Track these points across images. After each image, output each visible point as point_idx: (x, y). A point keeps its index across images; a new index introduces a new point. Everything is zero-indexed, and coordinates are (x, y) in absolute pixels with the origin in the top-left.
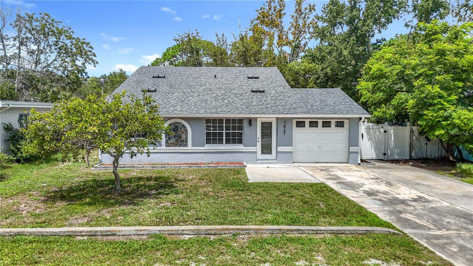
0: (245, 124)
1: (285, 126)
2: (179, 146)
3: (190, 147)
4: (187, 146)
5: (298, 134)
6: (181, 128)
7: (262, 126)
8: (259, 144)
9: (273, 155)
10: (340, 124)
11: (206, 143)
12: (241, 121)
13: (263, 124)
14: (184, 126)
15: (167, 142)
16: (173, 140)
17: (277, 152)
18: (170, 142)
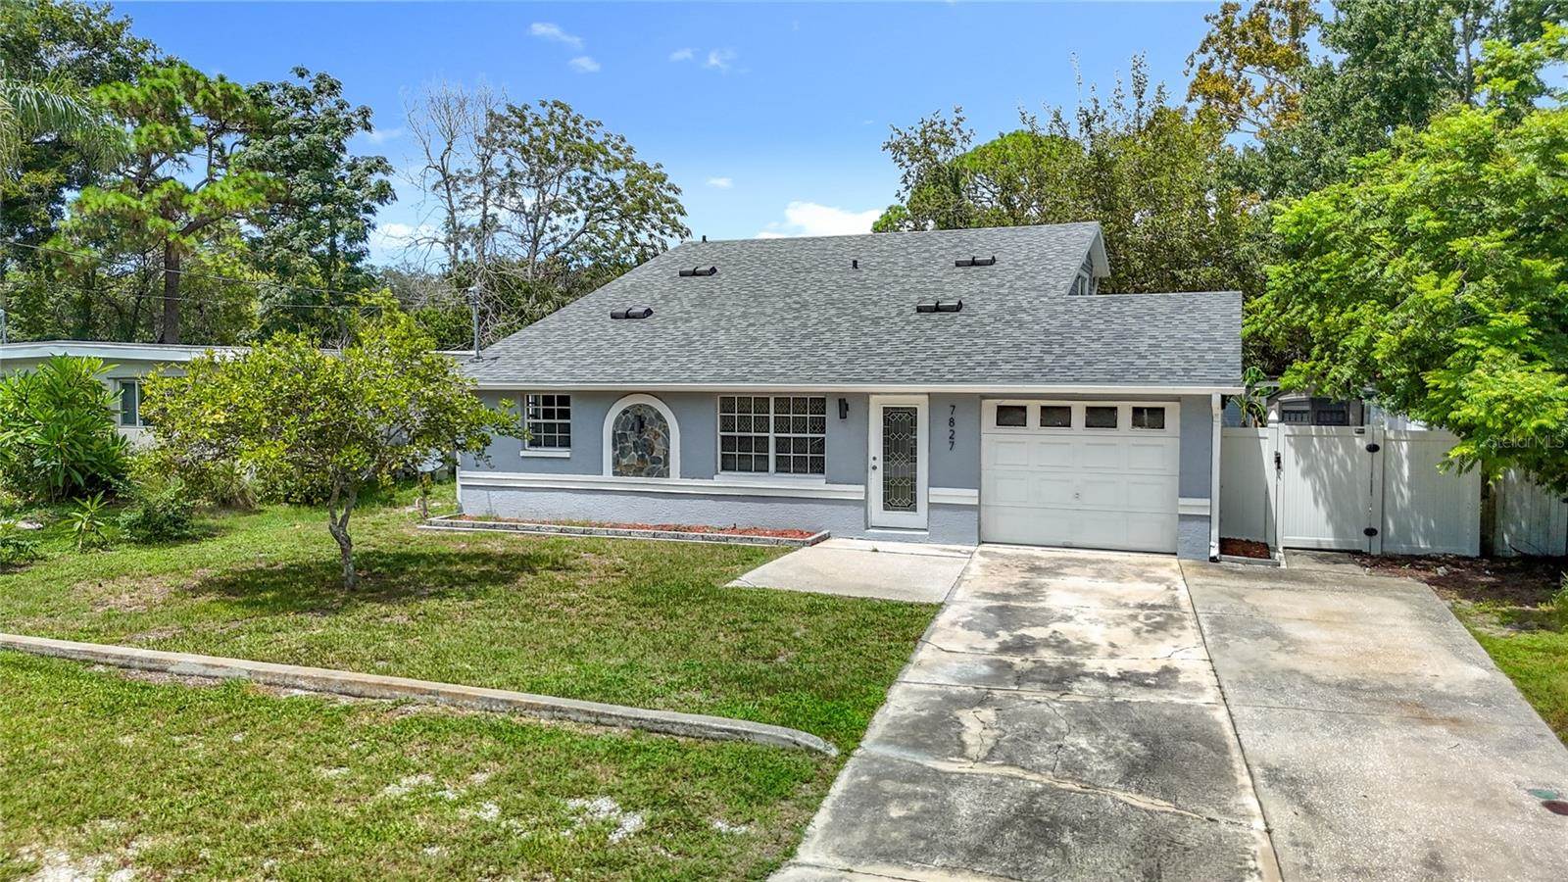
0: (832, 412)
1: (952, 422)
2: (648, 475)
3: (675, 480)
4: (668, 476)
5: (1001, 449)
6: (651, 422)
7: (886, 421)
8: (876, 478)
9: (919, 517)
10: (1149, 416)
11: (723, 469)
12: (819, 402)
13: (889, 413)
14: (659, 416)
15: (616, 462)
16: (632, 458)
18: (625, 461)
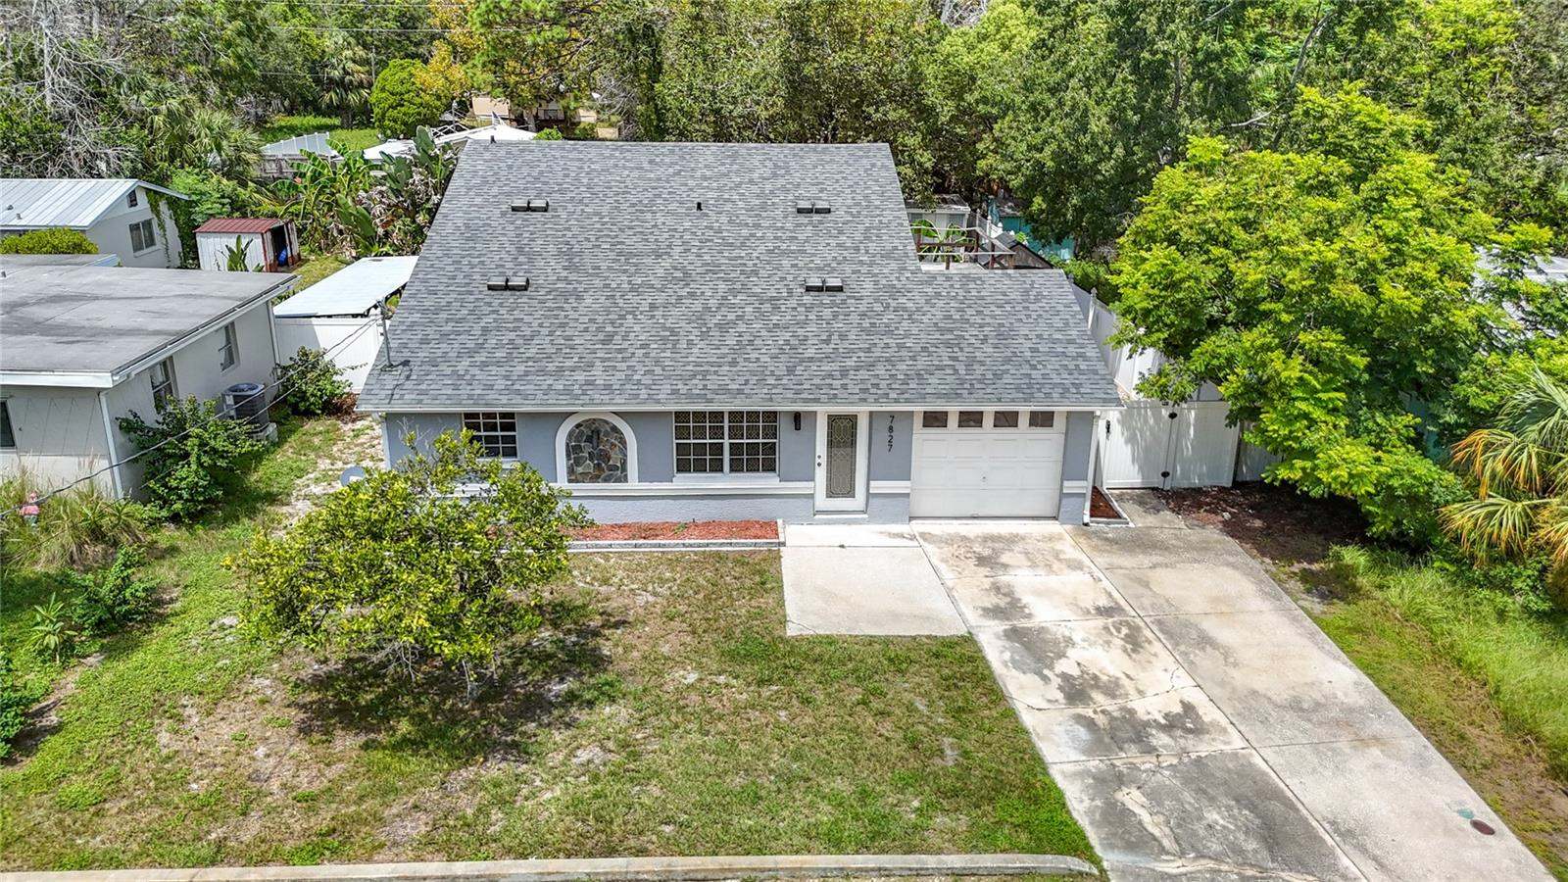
1: (891, 429)
2: (605, 481)
3: (633, 484)
4: (626, 481)
5: (926, 445)
6: (607, 434)
7: (830, 426)
8: (821, 474)
9: (859, 500)
10: (1042, 420)
11: (678, 471)
12: (772, 416)
13: (833, 420)
14: (615, 429)
15: (571, 471)
16: (588, 466)
17: (869, 495)
18: (580, 470)
